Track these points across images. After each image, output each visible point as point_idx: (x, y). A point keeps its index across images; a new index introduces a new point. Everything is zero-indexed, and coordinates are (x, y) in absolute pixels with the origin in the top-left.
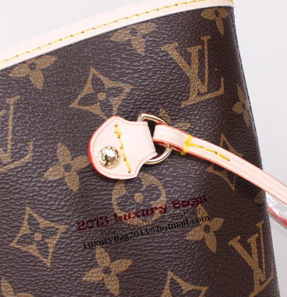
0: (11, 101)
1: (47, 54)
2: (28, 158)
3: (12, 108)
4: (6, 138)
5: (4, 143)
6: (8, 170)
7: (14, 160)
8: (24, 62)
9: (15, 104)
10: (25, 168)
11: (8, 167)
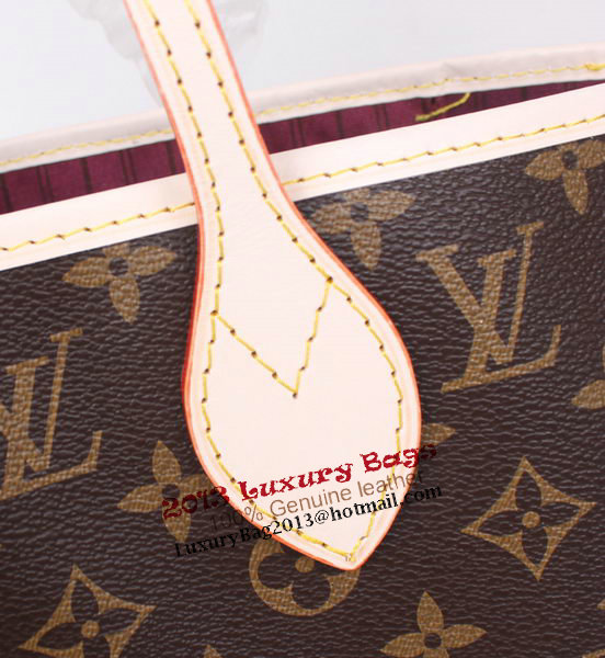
0: (528, 230)
1: (595, 138)
2: (549, 358)
3: (527, 244)
4: (510, 310)
5: (505, 320)
6: (503, 380)
7: (518, 358)
8: (554, 148)
9: (533, 238)
10: (538, 379)
11: (505, 373)
